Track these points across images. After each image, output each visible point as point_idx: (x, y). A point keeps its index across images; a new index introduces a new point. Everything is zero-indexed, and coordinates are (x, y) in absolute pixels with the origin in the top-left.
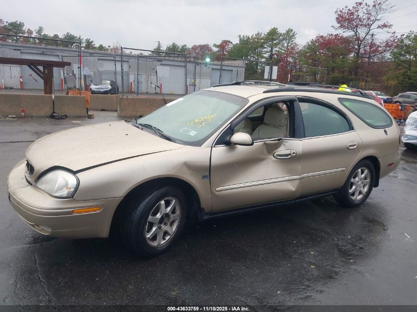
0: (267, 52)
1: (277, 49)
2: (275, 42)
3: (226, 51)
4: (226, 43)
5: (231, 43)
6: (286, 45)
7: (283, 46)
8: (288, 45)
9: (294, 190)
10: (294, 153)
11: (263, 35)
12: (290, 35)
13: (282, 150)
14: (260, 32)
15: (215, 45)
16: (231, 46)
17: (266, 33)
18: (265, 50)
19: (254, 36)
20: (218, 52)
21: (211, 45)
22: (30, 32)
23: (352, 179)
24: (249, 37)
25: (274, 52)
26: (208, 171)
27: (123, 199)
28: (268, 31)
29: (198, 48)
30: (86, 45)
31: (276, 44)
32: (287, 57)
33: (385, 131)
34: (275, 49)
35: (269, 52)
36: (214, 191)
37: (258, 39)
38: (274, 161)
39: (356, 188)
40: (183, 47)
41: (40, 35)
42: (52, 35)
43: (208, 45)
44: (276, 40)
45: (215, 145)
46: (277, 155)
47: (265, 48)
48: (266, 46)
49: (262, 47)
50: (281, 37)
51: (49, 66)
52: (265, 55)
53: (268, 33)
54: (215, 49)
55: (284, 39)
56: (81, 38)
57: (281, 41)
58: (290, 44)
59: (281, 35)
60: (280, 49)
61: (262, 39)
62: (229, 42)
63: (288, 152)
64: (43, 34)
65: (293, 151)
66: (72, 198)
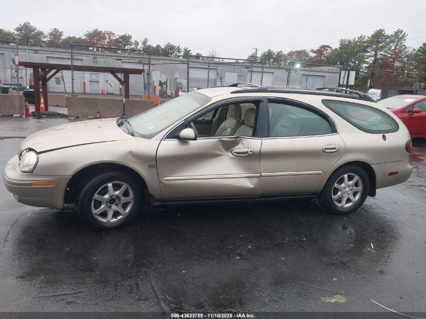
0: (370, 56)
1: (383, 53)
2: (381, 45)
3: (325, 57)
4: (324, 47)
5: (331, 48)
6: (393, 48)
7: (389, 49)
8: (396, 48)
9: (252, 187)
10: (251, 151)
11: (366, 38)
12: (399, 36)
13: (240, 148)
14: (363, 35)
15: (313, 51)
16: (329, 51)
17: (370, 36)
18: (368, 54)
19: (357, 39)
20: (315, 57)
21: (308, 50)
22: (137, 44)
23: (336, 184)
24: (350, 41)
25: (379, 56)
26: (154, 161)
27: (72, 178)
28: (373, 34)
29: (294, 53)
30: (184, 54)
31: (382, 48)
32: (394, 62)
33: (384, 137)
34: (381, 53)
35: (373, 56)
36: (162, 179)
37: (360, 42)
38: (232, 158)
39: (341, 194)
40: (278, 53)
41: (145, 45)
42: (155, 46)
43: (305, 51)
44: (382, 43)
45: (166, 138)
46: (235, 152)
47: (369, 52)
48: (369, 50)
49: (365, 51)
50: (387, 40)
51: (127, 72)
52: (367, 60)
53: (373, 36)
54: (313, 55)
55: (392, 42)
56: (180, 48)
57: (388, 44)
58: (398, 47)
59: (388, 37)
60: (386, 52)
61: (365, 42)
62: (328, 47)
63: (245, 150)
64: (147, 44)
65: (250, 150)
66: (32, 172)
